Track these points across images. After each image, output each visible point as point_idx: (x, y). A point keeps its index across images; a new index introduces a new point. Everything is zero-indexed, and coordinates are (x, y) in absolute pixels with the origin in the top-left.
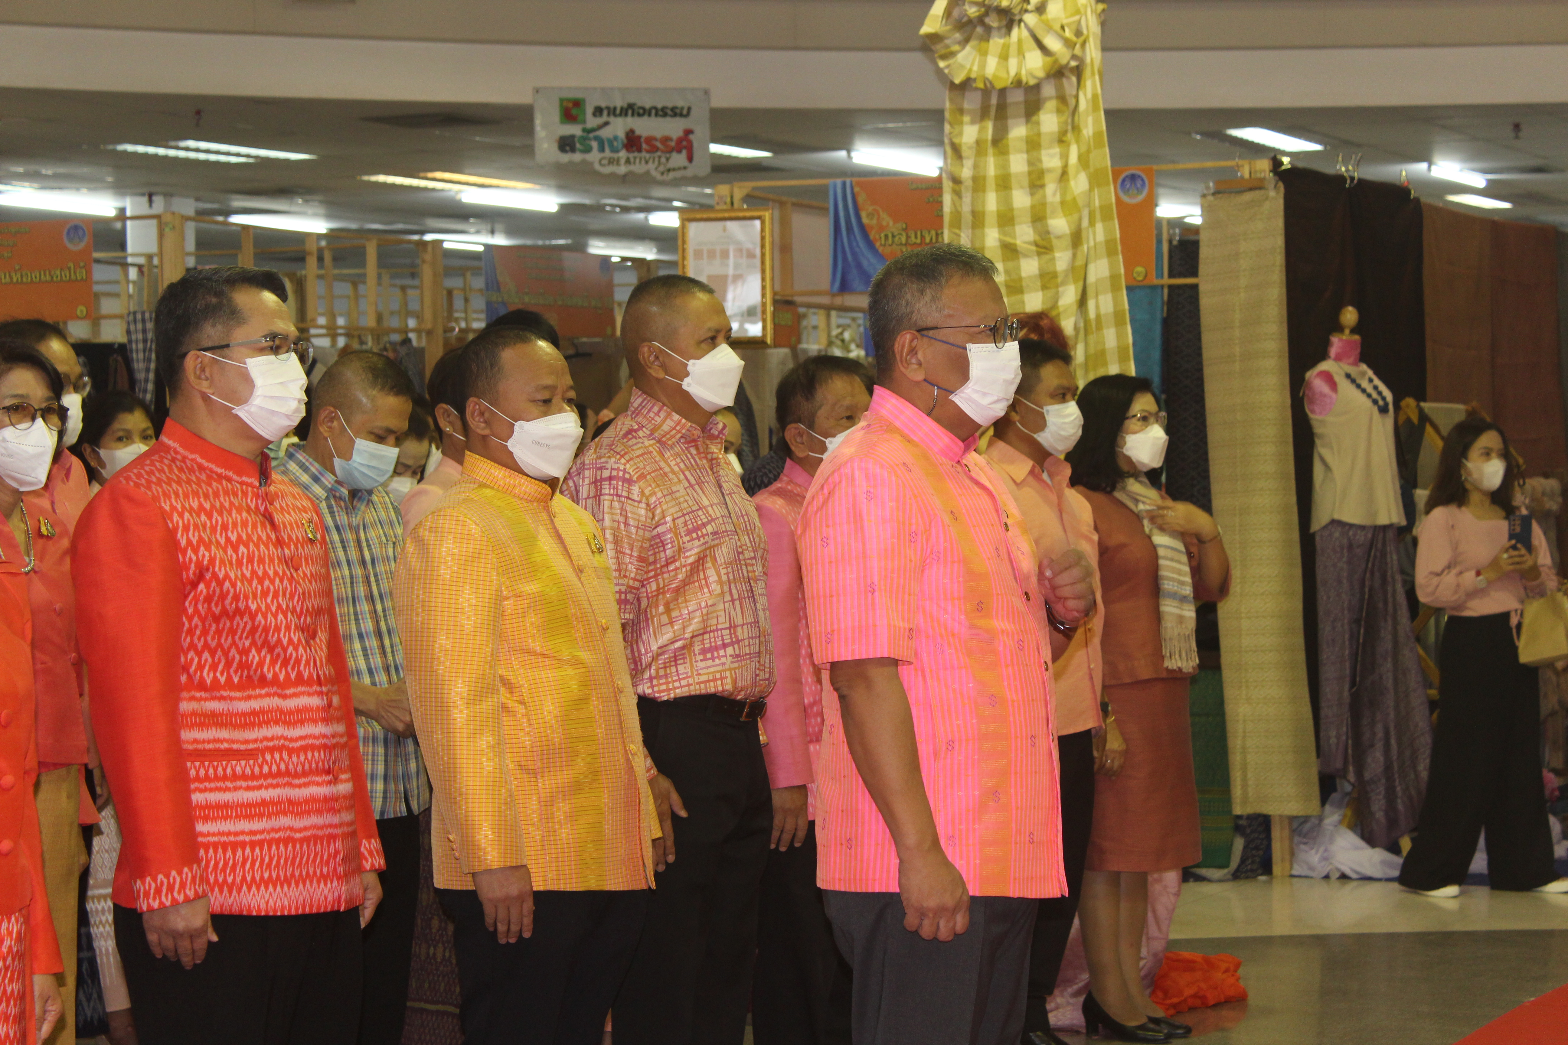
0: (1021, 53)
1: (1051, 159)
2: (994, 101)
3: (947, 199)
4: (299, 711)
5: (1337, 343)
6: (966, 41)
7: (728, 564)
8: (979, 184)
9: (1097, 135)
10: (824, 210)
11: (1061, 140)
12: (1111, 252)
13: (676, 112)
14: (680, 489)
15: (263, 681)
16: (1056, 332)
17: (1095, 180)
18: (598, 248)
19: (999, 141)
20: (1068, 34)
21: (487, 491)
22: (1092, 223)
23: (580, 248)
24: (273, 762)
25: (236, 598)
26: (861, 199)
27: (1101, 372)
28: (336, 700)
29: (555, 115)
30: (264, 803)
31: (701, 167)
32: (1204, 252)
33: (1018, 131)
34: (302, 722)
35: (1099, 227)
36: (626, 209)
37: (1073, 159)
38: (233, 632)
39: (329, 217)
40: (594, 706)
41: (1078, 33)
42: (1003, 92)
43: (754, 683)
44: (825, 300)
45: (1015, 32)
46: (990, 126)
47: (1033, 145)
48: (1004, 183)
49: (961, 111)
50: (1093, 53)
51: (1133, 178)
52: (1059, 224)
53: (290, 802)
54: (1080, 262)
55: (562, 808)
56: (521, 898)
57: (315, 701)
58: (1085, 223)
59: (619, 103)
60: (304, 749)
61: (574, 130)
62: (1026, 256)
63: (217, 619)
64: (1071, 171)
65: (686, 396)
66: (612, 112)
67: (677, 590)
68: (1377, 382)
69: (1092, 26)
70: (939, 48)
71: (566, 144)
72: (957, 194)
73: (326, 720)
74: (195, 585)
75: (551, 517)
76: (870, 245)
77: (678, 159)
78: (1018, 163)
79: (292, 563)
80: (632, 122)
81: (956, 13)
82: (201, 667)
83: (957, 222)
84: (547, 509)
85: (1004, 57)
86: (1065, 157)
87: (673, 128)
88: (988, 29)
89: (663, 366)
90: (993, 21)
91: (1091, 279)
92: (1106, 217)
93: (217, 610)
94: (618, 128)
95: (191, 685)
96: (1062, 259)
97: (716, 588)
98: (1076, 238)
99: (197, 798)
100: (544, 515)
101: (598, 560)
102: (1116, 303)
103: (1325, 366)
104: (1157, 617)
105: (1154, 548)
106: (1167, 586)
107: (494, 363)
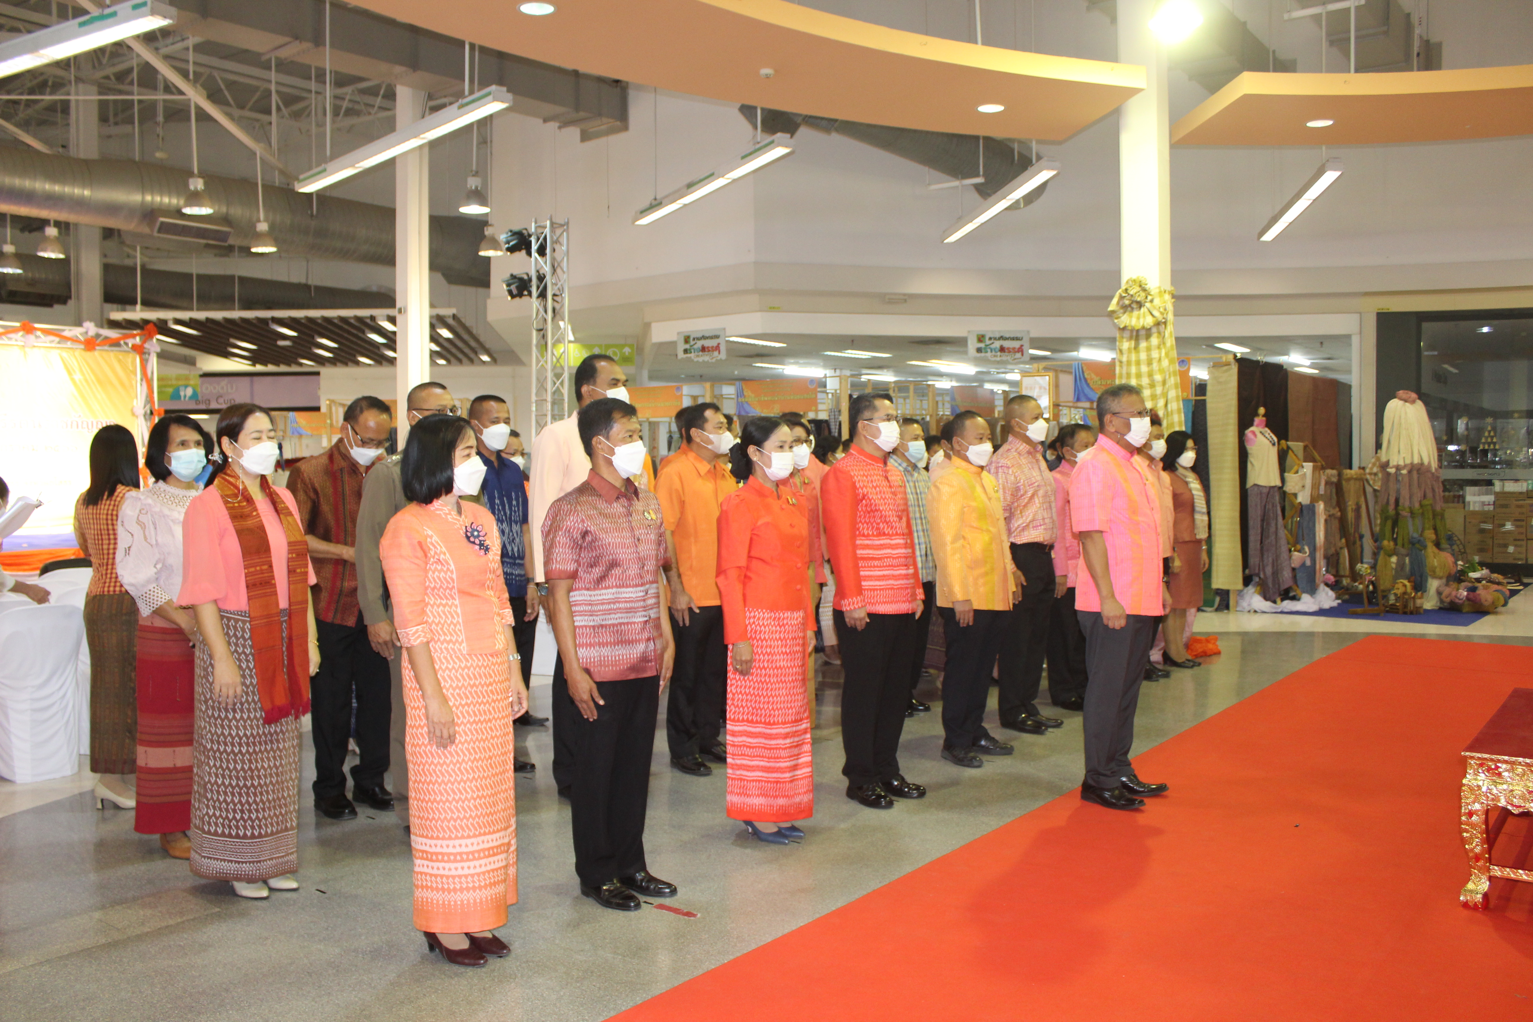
0: (1144, 317)
1: (1155, 354)
2: (1134, 334)
3: (1118, 369)
4: (896, 544)
5: (1257, 420)
6: (1125, 313)
8: (1129, 363)
9: (1172, 346)
10: (1071, 373)
11: (1159, 347)
12: (1176, 387)
13: (1017, 339)
15: (884, 534)
17: (1171, 361)
18: (988, 386)
19: (1136, 347)
20: (1162, 310)
21: (959, 470)
22: (1170, 377)
23: (981, 386)
24: (888, 562)
25: (876, 505)
26: (1085, 369)
28: (909, 541)
29: (975, 340)
30: (884, 576)
31: (1026, 358)
32: (1209, 388)
33: (1143, 344)
34: (897, 548)
35: (1172, 379)
36: (998, 373)
37: (1163, 354)
38: (874, 517)
39: (895, 376)
40: (995, 546)
41: (1165, 310)
42: (1138, 331)
43: (1050, 539)
44: (1071, 404)
45: (1142, 309)
46: (1133, 343)
47: (1149, 349)
48: (1138, 363)
49: (1123, 337)
50: (1170, 317)
51: (1183, 361)
52: (1158, 377)
53: (893, 576)
54: (1165, 391)
55: (981, 581)
56: (969, 611)
57: (902, 541)
58: (1167, 377)
59: (998, 336)
60: (898, 557)
61: (982, 345)
62: (1146, 388)
63: (869, 513)
64: (1162, 359)
65: (1027, 437)
66: (995, 339)
68: (1272, 434)
69: (1170, 307)
70: (1115, 315)
71: (979, 350)
72: (1121, 366)
73: (906, 548)
74: (862, 501)
75: (982, 479)
76: (1088, 385)
77: (1018, 355)
78: (1143, 356)
79: (894, 494)
80: (1002, 342)
81: (1121, 303)
82: (863, 529)
83: (1121, 377)
84: (980, 476)
85: (1138, 318)
86: (1160, 353)
87: (1016, 344)
88: (1133, 309)
89: (1020, 427)
90: (1134, 306)
91: (1170, 396)
92: (1175, 375)
93: (869, 509)
94: (997, 344)
95: (860, 535)
96: (1159, 390)
98: (1164, 382)
99: (862, 573)
100: (980, 479)
101: (997, 496)
102: (1178, 404)
103: (1252, 429)
104: (1193, 520)
105: (1193, 495)
106: (1197, 509)
107: (963, 425)
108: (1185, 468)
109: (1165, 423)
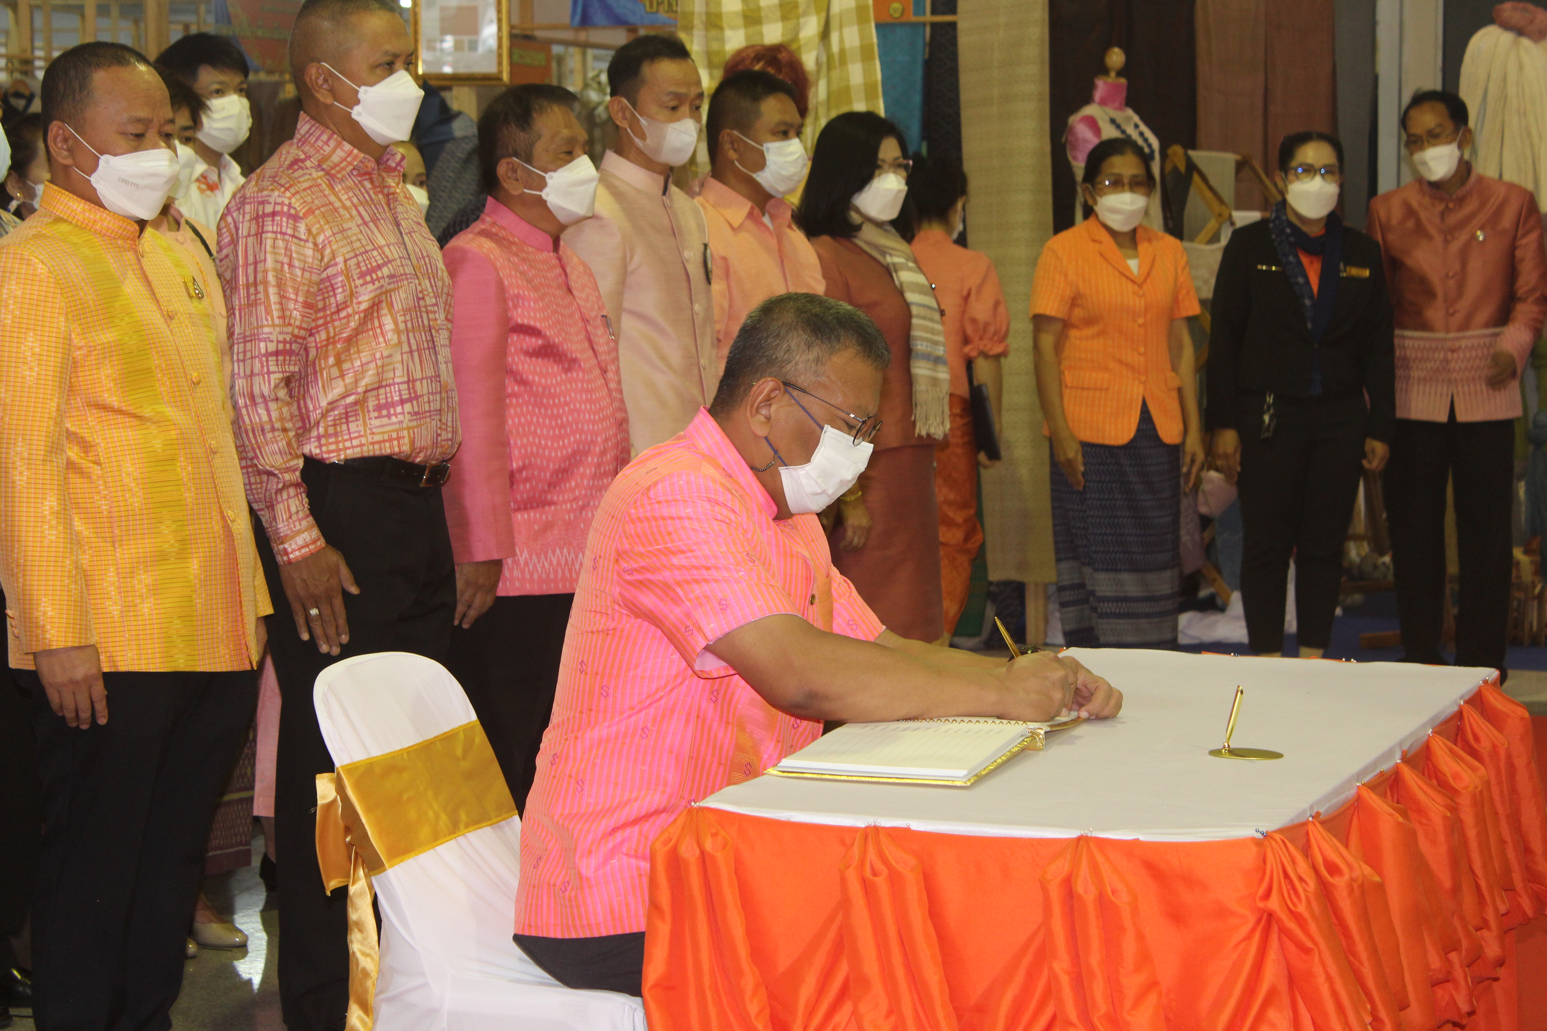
5: (1101, 86)
7: (406, 311)
14: (352, 226)
16: (795, 67)
21: (63, 228)
27: (844, 109)
40: (183, 469)
43: (435, 444)
44: (567, 35)
55: (144, 580)
56: (88, 681)
65: (356, 126)
67: (349, 340)
68: (1143, 128)
75: (139, 256)
84: (134, 248)
89: (332, 91)
91: (835, 9)
97: (392, 337)
100: (130, 255)
101: (195, 306)
102: (863, 36)
103: (1089, 110)
104: (909, 380)
105: (907, 306)
106: (920, 346)
107: (84, 85)
108: (879, 224)
109: (819, 93)
